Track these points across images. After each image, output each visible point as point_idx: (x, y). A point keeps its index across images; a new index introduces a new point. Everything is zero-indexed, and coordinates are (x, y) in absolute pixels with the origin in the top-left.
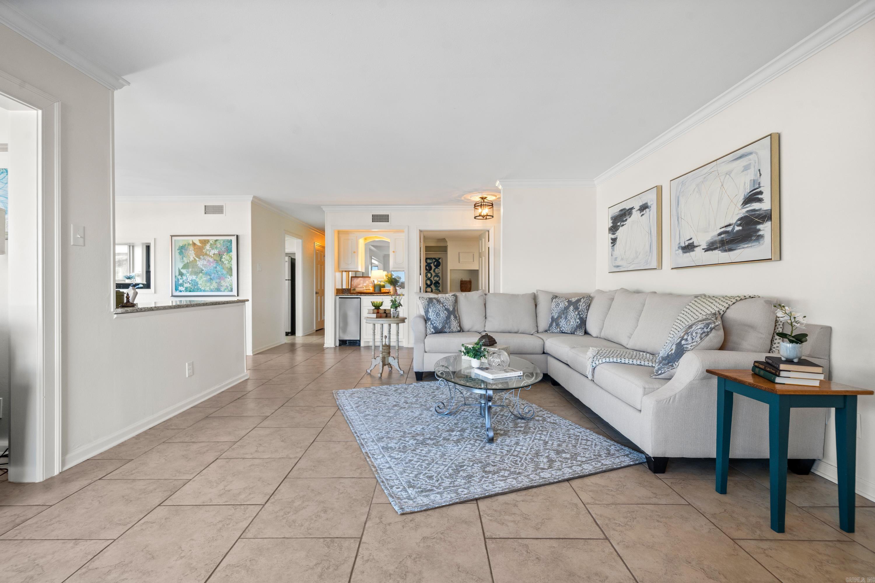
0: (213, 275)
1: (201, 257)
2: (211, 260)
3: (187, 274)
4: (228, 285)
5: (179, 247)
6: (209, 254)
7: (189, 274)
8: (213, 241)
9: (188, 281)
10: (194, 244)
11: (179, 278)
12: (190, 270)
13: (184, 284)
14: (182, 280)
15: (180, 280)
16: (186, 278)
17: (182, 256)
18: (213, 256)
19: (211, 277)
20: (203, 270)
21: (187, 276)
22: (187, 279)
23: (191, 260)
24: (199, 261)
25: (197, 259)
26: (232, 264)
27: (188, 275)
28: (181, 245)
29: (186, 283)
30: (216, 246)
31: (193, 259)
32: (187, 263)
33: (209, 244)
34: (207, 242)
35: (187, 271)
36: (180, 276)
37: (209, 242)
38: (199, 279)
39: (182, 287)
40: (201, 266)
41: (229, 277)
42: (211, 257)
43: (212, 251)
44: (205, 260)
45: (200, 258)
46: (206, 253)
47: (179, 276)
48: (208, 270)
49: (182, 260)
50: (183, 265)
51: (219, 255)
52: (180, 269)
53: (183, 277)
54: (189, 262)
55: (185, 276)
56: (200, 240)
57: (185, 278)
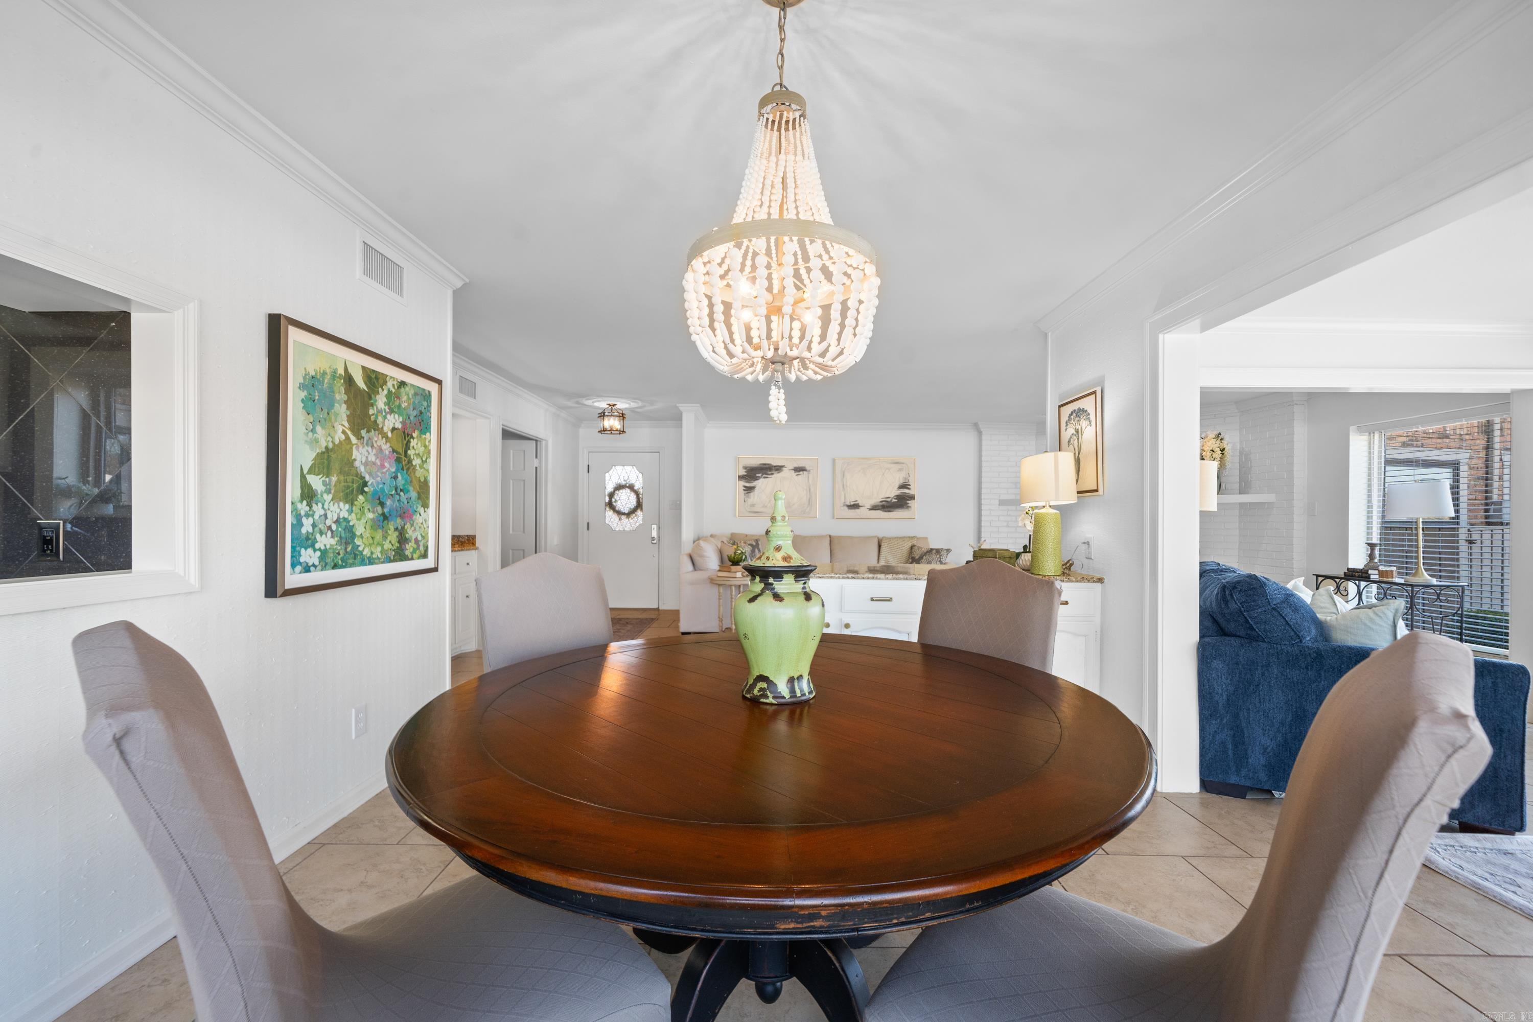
0: (389, 503)
1: (363, 432)
2: (386, 448)
3: (325, 496)
4: (420, 538)
5: (304, 378)
6: (382, 428)
7: (330, 496)
8: (395, 383)
9: (328, 522)
10: (349, 380)
11: (303, 513)
12: (334, 479)
13: (318, 536)
14: (311, 520)
15: (304, 520)
16: (322, 512)
17: (311, 418)
18: (390, 435)
19: (386, 510)
20: (365, 484)
21: (326, 507)
22: (326, 516)
23: (337, 442)
24: (357, 448)
25: (354, 440)
26: (428, 471)
27: (328, 497)
28: (312, 373)
29: (321, 533)
30: (397, 403)
31: (343, 437)
32: (326, 448)
33: (385, 392)
34: (381, 381)
35: (324, 483)
36: (305, 502)
37: (385, 382)
38: (356, 514)
39: (310, 551)
40: (362, 469)
41: (422, 510)
42: (385, 436)
43: (388, 416)
44: (372, 446)
45: (360, 438)
46: (375, 421)
47: (301, 502)
48: (378, 484)
49: (311, 434)
50: (315, 454)
51: (404, 433)
52: (305, 471)
53: (314, 507)
54: (331, 446)
55: (320, 505)
56: (364, 368)
57: (318, 510)
